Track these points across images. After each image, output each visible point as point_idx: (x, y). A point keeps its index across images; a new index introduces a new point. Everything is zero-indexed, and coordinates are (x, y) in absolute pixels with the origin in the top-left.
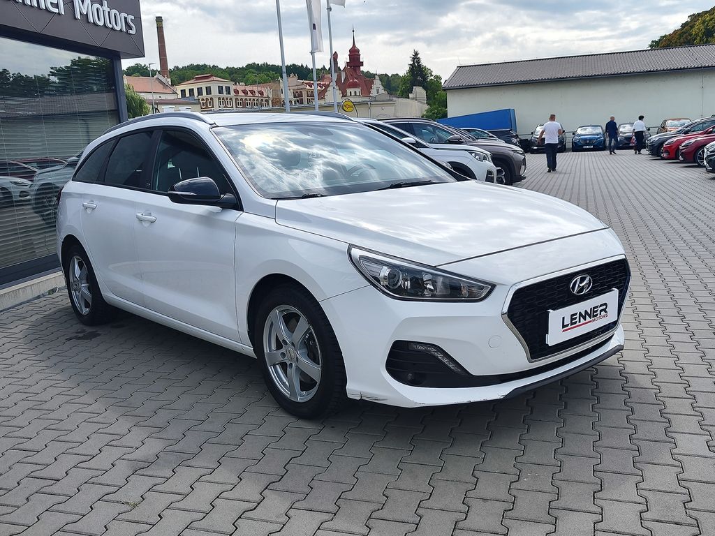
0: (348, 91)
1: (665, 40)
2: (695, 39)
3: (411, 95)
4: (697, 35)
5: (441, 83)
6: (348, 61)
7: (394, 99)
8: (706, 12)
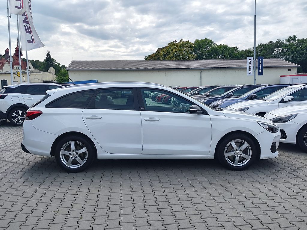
0: (15, 66)
1: (150, 57)
2: (161, 57)
3: (48, 71)
4: (161, 56)
5: (60, 66)
6: (15, 53)
7: (42, 72)
8: (164, 48)
